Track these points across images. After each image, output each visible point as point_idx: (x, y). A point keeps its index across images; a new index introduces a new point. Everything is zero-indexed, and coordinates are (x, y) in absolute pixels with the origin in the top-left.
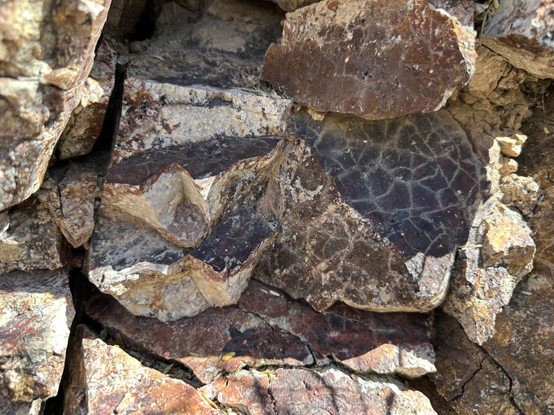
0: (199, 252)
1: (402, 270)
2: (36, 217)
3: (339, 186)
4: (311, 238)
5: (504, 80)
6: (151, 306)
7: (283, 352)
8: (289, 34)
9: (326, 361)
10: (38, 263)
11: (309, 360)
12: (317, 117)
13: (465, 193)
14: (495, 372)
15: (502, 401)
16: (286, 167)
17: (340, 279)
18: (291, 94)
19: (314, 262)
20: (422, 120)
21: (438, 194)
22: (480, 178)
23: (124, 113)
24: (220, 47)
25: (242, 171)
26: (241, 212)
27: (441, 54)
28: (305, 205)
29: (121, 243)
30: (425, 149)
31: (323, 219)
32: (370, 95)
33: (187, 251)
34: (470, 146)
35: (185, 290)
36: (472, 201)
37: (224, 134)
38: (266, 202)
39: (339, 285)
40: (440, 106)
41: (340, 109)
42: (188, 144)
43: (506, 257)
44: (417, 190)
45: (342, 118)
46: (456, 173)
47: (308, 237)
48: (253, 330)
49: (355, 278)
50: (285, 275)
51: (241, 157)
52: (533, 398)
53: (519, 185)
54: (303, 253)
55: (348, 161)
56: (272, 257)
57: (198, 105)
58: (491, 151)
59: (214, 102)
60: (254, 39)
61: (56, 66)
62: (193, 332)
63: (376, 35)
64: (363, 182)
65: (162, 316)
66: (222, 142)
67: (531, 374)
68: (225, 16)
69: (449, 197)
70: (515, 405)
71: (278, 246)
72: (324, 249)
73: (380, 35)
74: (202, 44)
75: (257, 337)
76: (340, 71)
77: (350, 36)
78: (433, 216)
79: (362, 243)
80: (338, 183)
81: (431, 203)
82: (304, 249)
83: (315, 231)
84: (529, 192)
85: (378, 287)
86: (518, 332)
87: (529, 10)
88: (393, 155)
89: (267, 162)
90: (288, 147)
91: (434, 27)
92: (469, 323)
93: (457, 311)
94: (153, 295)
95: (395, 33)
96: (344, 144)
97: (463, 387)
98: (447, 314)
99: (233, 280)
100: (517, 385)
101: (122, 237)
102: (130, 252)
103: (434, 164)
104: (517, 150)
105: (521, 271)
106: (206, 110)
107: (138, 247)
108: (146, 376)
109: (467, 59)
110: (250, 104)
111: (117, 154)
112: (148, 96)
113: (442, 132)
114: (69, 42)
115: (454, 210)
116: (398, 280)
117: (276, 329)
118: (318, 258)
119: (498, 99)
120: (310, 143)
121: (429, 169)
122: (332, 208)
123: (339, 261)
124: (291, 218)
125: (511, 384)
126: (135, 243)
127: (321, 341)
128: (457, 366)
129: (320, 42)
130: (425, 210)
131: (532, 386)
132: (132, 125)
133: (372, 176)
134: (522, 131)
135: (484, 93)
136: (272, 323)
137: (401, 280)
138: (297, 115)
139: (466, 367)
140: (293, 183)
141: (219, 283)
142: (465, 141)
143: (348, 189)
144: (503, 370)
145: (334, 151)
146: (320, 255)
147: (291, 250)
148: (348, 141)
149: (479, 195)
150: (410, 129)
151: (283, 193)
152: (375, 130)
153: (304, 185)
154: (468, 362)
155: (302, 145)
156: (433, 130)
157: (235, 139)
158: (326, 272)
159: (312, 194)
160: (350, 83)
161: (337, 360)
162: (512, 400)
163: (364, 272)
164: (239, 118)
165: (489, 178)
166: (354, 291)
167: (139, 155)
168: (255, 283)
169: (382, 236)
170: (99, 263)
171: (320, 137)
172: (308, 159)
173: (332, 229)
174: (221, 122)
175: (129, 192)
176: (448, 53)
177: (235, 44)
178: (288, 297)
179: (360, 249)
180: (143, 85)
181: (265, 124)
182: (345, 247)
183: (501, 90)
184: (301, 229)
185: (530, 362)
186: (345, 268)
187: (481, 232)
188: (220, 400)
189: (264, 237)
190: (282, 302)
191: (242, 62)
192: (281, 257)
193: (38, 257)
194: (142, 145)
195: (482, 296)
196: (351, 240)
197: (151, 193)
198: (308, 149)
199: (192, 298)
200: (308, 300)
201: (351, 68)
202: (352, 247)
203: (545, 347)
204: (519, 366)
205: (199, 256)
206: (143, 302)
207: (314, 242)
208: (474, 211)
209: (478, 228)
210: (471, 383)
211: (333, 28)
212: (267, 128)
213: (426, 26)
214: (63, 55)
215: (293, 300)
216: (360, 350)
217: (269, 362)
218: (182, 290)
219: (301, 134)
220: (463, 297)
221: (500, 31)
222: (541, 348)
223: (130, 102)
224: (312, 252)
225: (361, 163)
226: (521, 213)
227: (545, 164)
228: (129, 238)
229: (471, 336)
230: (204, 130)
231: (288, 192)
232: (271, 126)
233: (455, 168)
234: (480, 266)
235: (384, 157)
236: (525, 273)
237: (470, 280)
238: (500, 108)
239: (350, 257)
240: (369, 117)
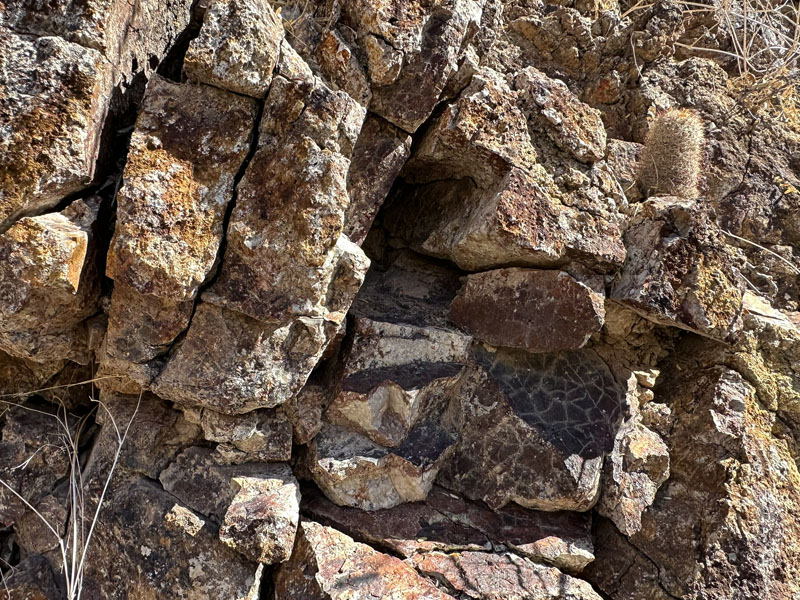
0: (400, 451)
1: (562, 467)
2: (275, 417)
3: (510, 401)
4: (488, 445)
5: (636, 327)
6: (356, 498)
7: (466, 540)
8: (471, 290)
9: (503, 547)
10: (274, 453)
11: (489, 546)
12: (491, 350)
13: (609, 412)
14: (645, 564)
15: (652, 586)
16: (467, 388)
17: (513, 479)
18: (470, 333)
19: (490, 466)
20: (574, 356)
21: (588, 411)
22: (621, 402)
23: (355, 342)
24: (410, 294)
25: (435, 388)
26: (428, 424)
27: (581, 310)
28: (483, 419)
29: (339, 442)
30: (575, 378)
31: (498, 429)
32: (533, 335)
33: (391, 450)
34: (612, 377)
35: (384, 485)
36: (615, 418)
37: (420, 360)
38: (447, 417)
39: (513, 484)
40: (583, 345)
41: (511, 344)
42: (395, 366)
43: (646, 465)
44: (570, 407)
45: (510, 352)
46: (601, 397)
47: (485, 445)
48: (439, 523)
49: (526, 477)
50: (465, 480)
51: (435, 377)
52: (676, 580)
53: (655, 410)
54: (481, 459)
55: (517, 385)
56: (453, 464)
57: (405, 338)
58: (629, 381)
59: (416, 336)
60: (435, 288)
61: (331, 310)
62: (391, 521)
63: (536, 295)
64: (529, 400)
65: (365, 506)
66: (419, 366)
67: (673, 562)
68: (409, 269)
69: (596, 414)
70: (663, 588)
71: (459, 454)
72: (499, 454)
73: (539, 295)
74: (393, 291)
75: (443, 529)
76: (510, 318)
77: (517, 295)
78: (584, 428)
79: (531, 447)
80: (510, 400)
81: (583, 418)
82: (482, 455)
83: (492, 439)
84: (663, 414)
85: (544, 483)
86: (661, 528)
87: (639, 284)
88: (551, 381)
89: (454, 382)
90: (469, 371)
91: (576, 293)
92: (620, 518)
93: (610, 510)
94: (359, 487)
95: (550, 295)
96: (513, 371)
97: (620, 581)
98: (602, 517)
99: (426, 475)
100: (663, 571)
101: (339, 437)
102: (346, 449)
103: (583, 389)
104: (652, 382)
105: (660, 478)
106: (411, 341)
107: (352, 445)
108: (360, 548)
109: (599, 314)
110: (443, 338)
111: (347, 371)
112: (373, 331)
113: (589, 366)
114: (342, 295)
115: (600, 425)
116: (559, 476)
117: (458, 524)
118: (494, 462)
119: (633, 341)
120: (486, 369)
121: (579, 393)
122: (505, 419)
123: (512, 464)
124: (470, 430)
125: (659, 571)
126: (349, 442)
127: (497, 532)
128: (614, 563)
129: (495, 298)
130: (578, 423)
131: (675, 571)
132: (360, 350)
133: (535, 396)
134: (657, 367)
135: (621, 336)
136: (454, 519)
137: (562, 475)
138: (475, 348)
139: (622, 563)
140: (472, 401)
141: (414, 478)
142: (608, 372)
143: (518, 405)
144: (652, 562)
145: (505, 376)
146: (496, 459)
147: (470, 457)
148: (516, 369)
149: (620, 415)
150: (564, 363)
151: (463, 409)
152: (536, 362)
153: (482, 402)
154: (623, 559)
155: (480, 370)
156: (581, 364)
157: (428, 364)
158: (500, 473)
159: (489, 409)
160: (518, 326)
161: (512, 546)
162: (660, 584)
163: (532, 471)
164: (433, 348)
165: (628, 402)
166: (525, 488)
167: (361, 372)
168: (437, 488)
169: (546, 441)
170: (324, 455)
171: (494, 364)
172: (485, 382)
173: (505, 437)
174: (419, 351)
175: (358, 398)
176: (586, 310)
177: (422, 292)
178: (467, 500)
179: (529, 452)
180: (371, 323)
181: (452, 353)
182: (516, 451)
183: (636, 334)
184: (479, 438)
185: (673, 552)
186: (516, 469)
187: (624, 444)
188: (421, 568)
189: (448, 444)
190: (462, 503)
191: (429, 307)
192: (461, 463)
193: (275, 449)
194: (363, 365)
195: (628, 495)
196: (521, 446)
197: (372, 400)
198: (485, 374)
199: (389, 493)
200: (484, 500)
201: (518, 316)
202: (522, 451)
203: (683, 538)
204: (664, 556)
205: (399, 454)
206: (351, 493)
207: (490, 449)
208: (617, 428)
209: (622, 441)
210: (626, 576)
211: (504, 289)
212: (454, 357)
213: (571, 292)
214: (336, 303)
215: (471, 502)
216: (531, 539)
217: (456, 547)
218: (381, 485)
219: (479, 362)
220: (612, 496)
221: (623, 296)
222: (680, 538)
223: (361, 334)
224: (489, 458)
225: (527, 386)
226: (660, 434)
227: (678, 395)
228: (344, 438)
229: (621, 529)
230: (407, 356)
231: (467, 408)
232: (457, 355)
233: (600, 393)
234: (625, 470)
235: (544, 382)
236: (663, 479)
237: (617, 480)
238: (636, 348)
239: (520, 460)
240: (532, 351)
